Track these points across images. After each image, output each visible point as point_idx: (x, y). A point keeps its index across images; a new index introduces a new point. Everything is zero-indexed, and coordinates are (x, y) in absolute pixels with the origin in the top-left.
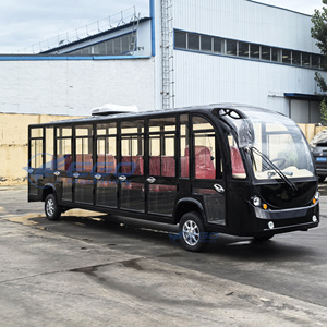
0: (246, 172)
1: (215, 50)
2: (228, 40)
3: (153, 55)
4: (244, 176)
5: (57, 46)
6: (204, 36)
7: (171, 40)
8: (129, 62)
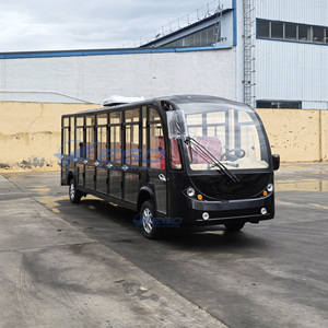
0: (182, 163)
1: (300, 38)
2: (314, 26)
3: (235, 45)
4: (179, 166)
5: (154, 39)
6: (288, 24)
7: (253, 30)
8: (211, 53)
